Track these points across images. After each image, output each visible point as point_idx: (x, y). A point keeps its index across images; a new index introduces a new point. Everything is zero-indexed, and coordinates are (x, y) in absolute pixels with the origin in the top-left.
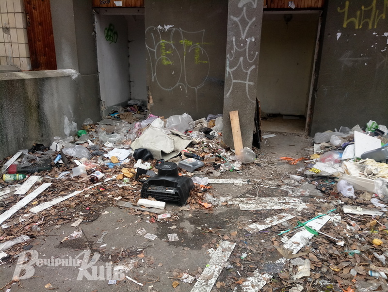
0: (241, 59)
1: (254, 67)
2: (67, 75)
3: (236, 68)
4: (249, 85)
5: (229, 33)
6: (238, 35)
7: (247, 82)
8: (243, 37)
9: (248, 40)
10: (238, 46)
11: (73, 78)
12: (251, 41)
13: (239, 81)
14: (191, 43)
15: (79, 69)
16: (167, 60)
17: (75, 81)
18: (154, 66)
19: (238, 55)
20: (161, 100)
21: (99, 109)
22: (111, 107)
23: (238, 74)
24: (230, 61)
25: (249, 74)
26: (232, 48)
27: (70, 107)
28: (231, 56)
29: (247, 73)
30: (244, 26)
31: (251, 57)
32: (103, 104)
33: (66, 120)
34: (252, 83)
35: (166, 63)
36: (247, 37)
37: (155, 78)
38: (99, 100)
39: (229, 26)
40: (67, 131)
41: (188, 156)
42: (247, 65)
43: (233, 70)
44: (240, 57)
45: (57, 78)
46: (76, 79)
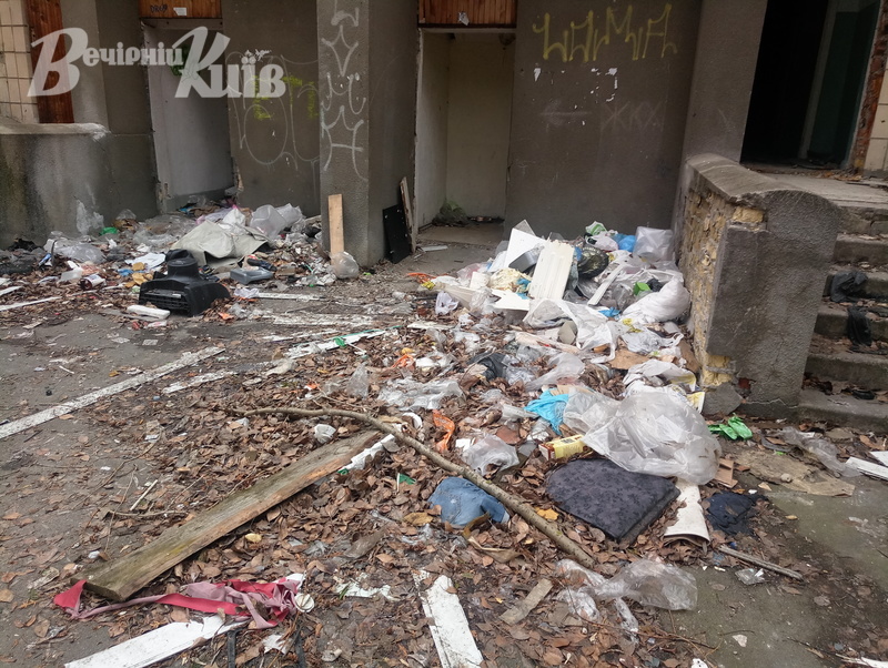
0: (342, 109)
1: (362, 122)
2: (84, 132)
3: (335, 123)
4: (356, 152)
5: (322, 67)
6: (335, 71)
7: (353, 148)
8: (343, 73)
9: (350, 78)
10: (337, 88)
11: (96, 138)
12: (354, 79)
13: (342, 146)
14: (300, 83)
15: (109, 124)
16: (262, 111)
17: (99, 143)
18: (241, 122)
19: (337, 102)
20: (255, 182)
21: (155, 198)
22: (186, 197)
23: (339, 134)
24: (325, 112)
25: (355, 133)
26: (327, 92)
27: (88, 186)
28: (327, 102)
29: (352, 132)
30: (343, 57)
31: (357, 105)
32: (163, 189)
33: (81, 208)
34: (360, 149)
35: (261, 116)
36: (347, 74)
37: (244, 142)
38: (155, 180)
39: (320, 56)
40: (83, 227)
41: (251, 263)
42: (352, 120)
43: (331, 126)
44: (340, 105)
45: (62, 137)
46: (101, 139)
